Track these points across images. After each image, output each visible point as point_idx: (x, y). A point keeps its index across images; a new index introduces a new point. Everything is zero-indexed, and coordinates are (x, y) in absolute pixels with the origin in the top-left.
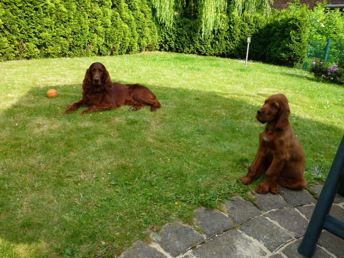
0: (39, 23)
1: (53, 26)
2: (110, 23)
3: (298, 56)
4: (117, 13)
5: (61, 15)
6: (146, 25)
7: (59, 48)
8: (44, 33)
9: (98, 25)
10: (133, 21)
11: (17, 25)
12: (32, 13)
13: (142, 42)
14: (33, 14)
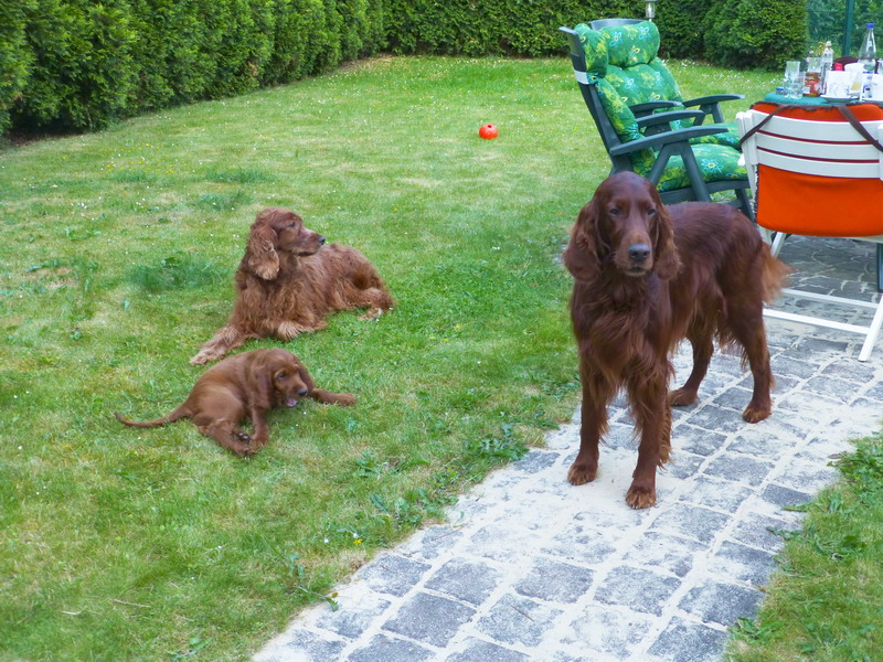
3: (787, 38)
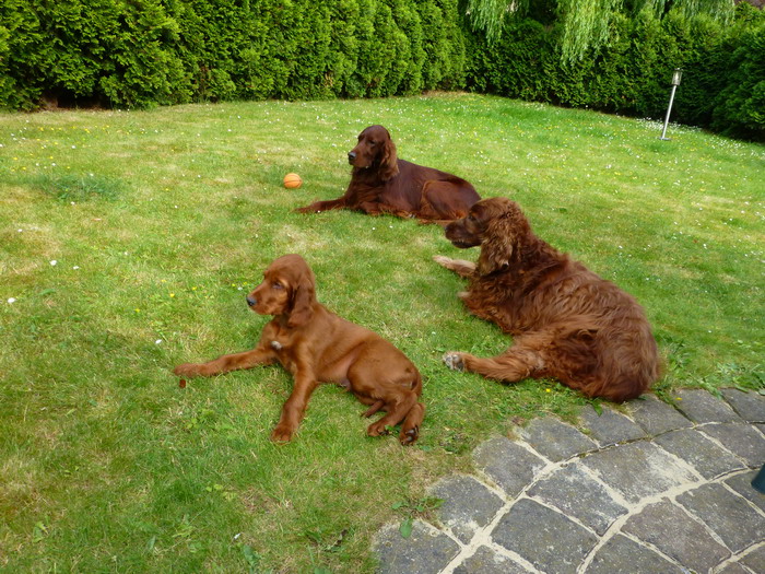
0: (241, 31)
1: (265, 36)
2: (372, 29)
4: (388, 8)
5: (280, 15)
6: (444, 33)
7: (271, 81)
8: (246, 50)
9: (346, 35)
10: (418, 25)
11: (201, 34)
12: (231, 10)
13: (431, 71)
14: (232, 13)
